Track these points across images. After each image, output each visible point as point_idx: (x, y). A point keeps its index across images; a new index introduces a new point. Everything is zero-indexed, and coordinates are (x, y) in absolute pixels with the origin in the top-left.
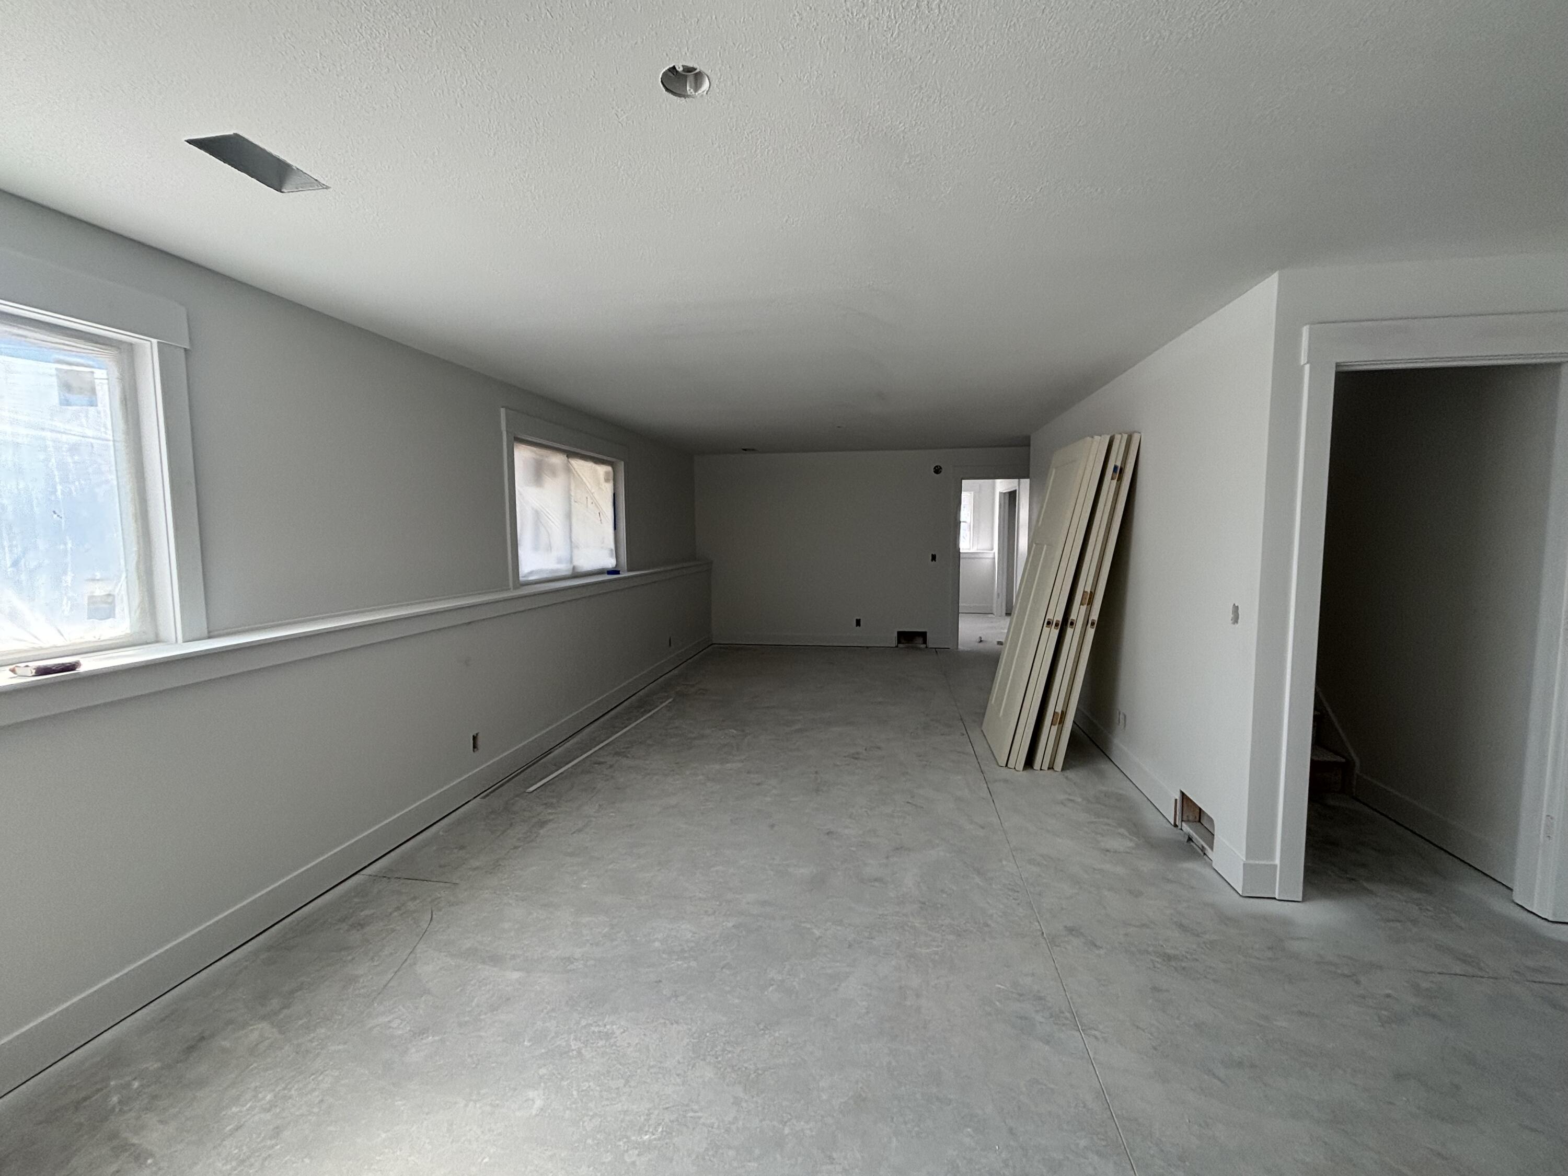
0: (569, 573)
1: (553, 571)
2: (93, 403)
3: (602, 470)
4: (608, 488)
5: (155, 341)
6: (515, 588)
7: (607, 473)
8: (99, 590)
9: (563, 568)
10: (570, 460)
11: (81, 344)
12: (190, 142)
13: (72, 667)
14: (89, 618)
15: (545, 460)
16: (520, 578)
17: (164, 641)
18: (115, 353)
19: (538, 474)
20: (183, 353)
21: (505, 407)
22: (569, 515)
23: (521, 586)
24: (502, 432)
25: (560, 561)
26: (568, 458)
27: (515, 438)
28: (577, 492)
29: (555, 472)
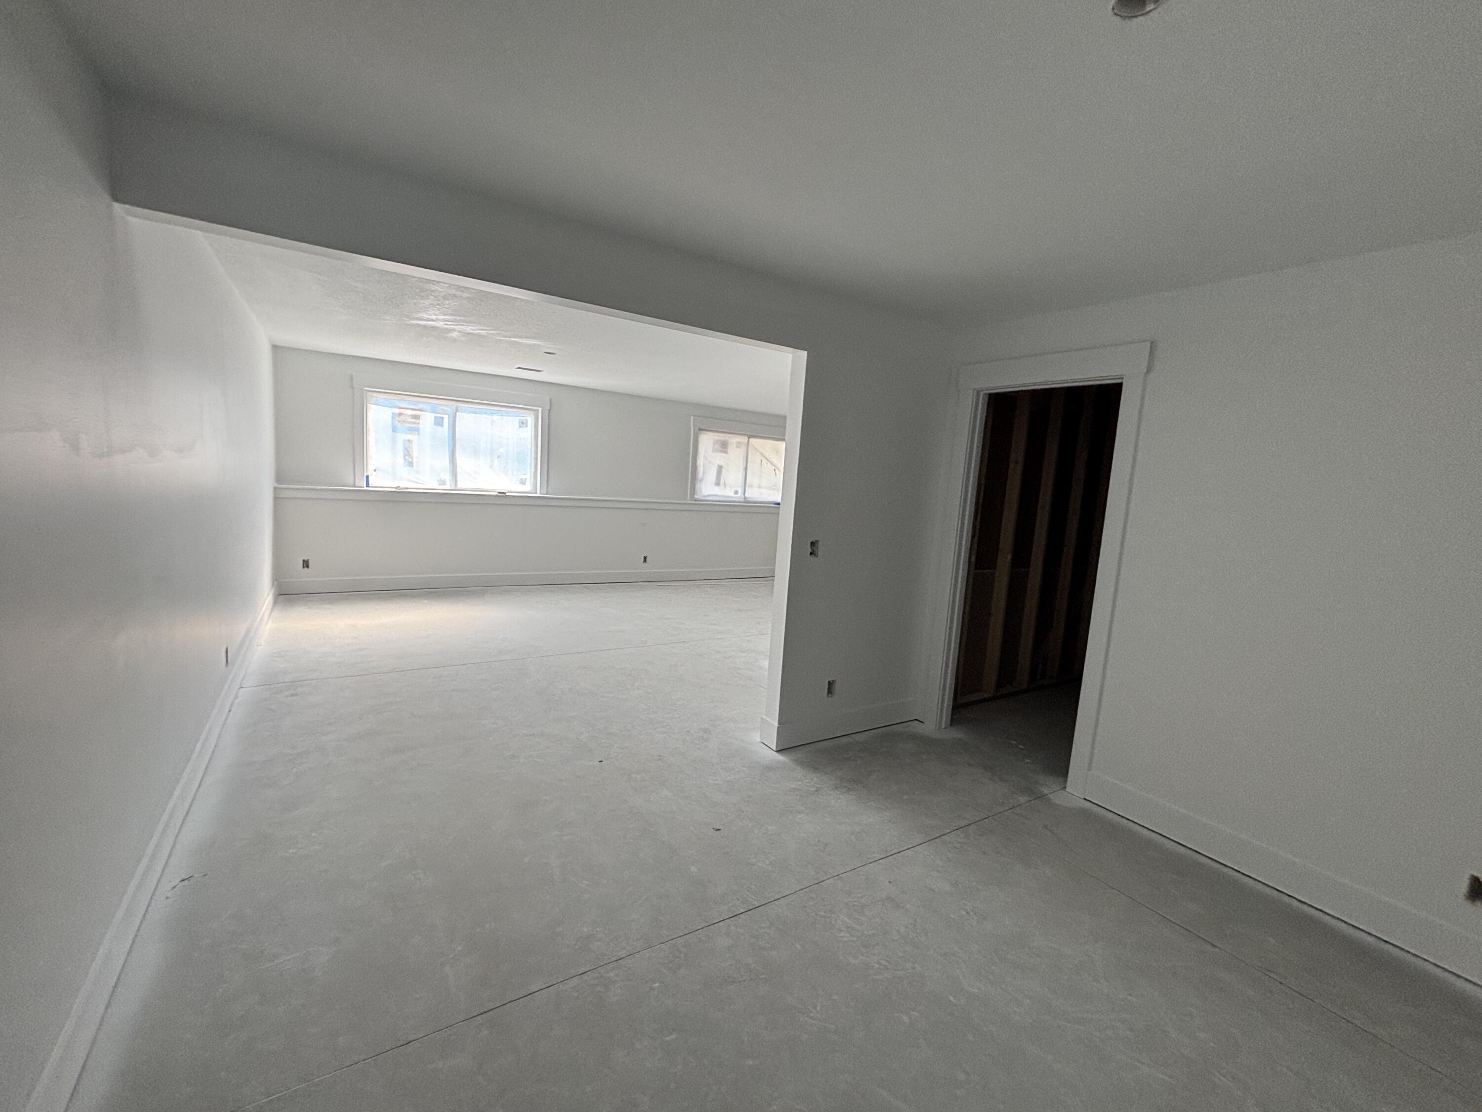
0: (743, 500)
1: (726, 497)
2: (527, 427)
5: (541, 408)
6: (690, 500)
8: (523, 476)
9: (738, 497)
10: (751, 439)
11: (526, 411)
14: (519, 483)
15: (730, 441)
16: (695, 496)
17: (536, 493)
18: (533, 412)
19: (724, 447)
20: (548, 411)
21: (693, 416)
22: (746, 469)
23: (696, 501)
24: (690, 428)
25: (736, 493)
26: (749, 438)
27: (700, 429)
28: (754, 458)
29: (739, 445)
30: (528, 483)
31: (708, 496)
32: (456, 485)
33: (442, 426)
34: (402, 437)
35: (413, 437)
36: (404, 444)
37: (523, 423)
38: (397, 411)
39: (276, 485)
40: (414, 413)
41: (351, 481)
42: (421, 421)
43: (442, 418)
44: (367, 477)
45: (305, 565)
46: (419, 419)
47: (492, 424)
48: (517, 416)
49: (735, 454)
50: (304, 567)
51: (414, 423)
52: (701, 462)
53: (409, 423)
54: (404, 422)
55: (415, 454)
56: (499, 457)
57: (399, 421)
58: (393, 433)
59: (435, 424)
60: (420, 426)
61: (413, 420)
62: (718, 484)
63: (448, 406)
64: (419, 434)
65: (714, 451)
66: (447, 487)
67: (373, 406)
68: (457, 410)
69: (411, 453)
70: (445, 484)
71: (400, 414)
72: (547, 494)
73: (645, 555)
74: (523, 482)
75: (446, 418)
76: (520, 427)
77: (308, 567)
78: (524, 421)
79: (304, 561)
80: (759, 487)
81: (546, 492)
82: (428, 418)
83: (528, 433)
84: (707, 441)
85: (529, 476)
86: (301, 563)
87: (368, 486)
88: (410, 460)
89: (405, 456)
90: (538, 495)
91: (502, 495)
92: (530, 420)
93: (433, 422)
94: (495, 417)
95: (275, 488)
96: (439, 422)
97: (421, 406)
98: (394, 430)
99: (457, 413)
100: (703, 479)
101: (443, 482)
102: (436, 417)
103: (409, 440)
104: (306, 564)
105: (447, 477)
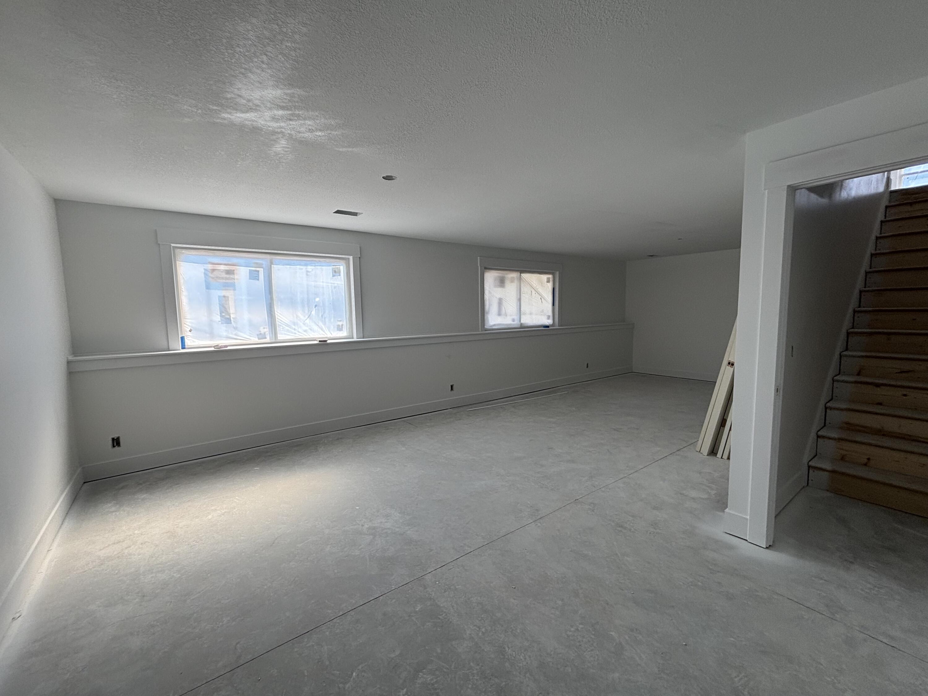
0: (519, 326)
1: (507, 325)
2: (340, 275)
3: (544, 277)
4: (550, 286)
5: (352, 257)
6: (482, 331)
7: (548, 279)
8: (340, 323)
9: (516, 324)
10: (522, 274)
11: (338, 260)
12: (334, 213)
13: (326, 341)
14: (337, 330)
15: (506, 276)
16: (485, 327)
17: (353, 338)
18: (344, 261)
19: (502, 282)
20: (359, 259)
21: (480, 257)
22: (520, 300)
23: (486, 330)
24: (478, 267)
25: (513, 320)
26: (520, 273)
27: (486, 268)
28: (525, 289)
29: (512, 281)
30: (344, 329)
31: (494, 325)
32: (276, 336)
33: (258, 280)
34: (217, 294)
35: (229, 293)
36: (219, 301)
37: (335, 272)
38: (210, 267)
39: (71, 358)
40: (227, 268)
41: (164, 344)
42: (236, 277)
43: (258, 271)
44: (183, 339)
45: (115, 444)
46: (234, 274)
47: (307, 275)
48: (330, 266)
49: (511, 289)
50: (114, 446)
51: (226, 279)
52: (487, 296)
53: (223, 278)
54: (219, 278)
55: (232, 310)
56: (316, 306)
57: (213, 278)
58: (207, 290)
59: (250, 279)
60: (236, 281)
61: (228, 276)
62: (499, 314)
63: (263, 259)
64: (235, 290)
65: (495, 286)
66: (268, 340)
67: (182, 263)
68: (271, 263)
69: (228, 310)
70: (266, 338)
71: (213, 270)
72: (363, 338)
73: (452, 384)
74: (340, 328)
75: (261, 270)
76: (334, 276)
77: (118, 444)
78: (337, 270)
79: (113, 439)
80: (531, 314)
81: (362, 337)
82: (242, 273)
83: (341, 281)
84: (490, 277)
85: (345, 323)
86: (110, 442)
87: (183, 348)
88: (228, 317)
89: (221, 312)
90: (355, 339)
91: (323, 343)
92: (342, 268)
93: (248, 277)
94: (310, 268)
95: (69, 363)
96: (254, 276)
97: (235, 261)
98: (208, 287)
99: (272, 266)
100: (489, 311)
101: (262, 336)
102: (250, 270)
103: (224, 296)
104: (116, 442)
105: (266, 330)
